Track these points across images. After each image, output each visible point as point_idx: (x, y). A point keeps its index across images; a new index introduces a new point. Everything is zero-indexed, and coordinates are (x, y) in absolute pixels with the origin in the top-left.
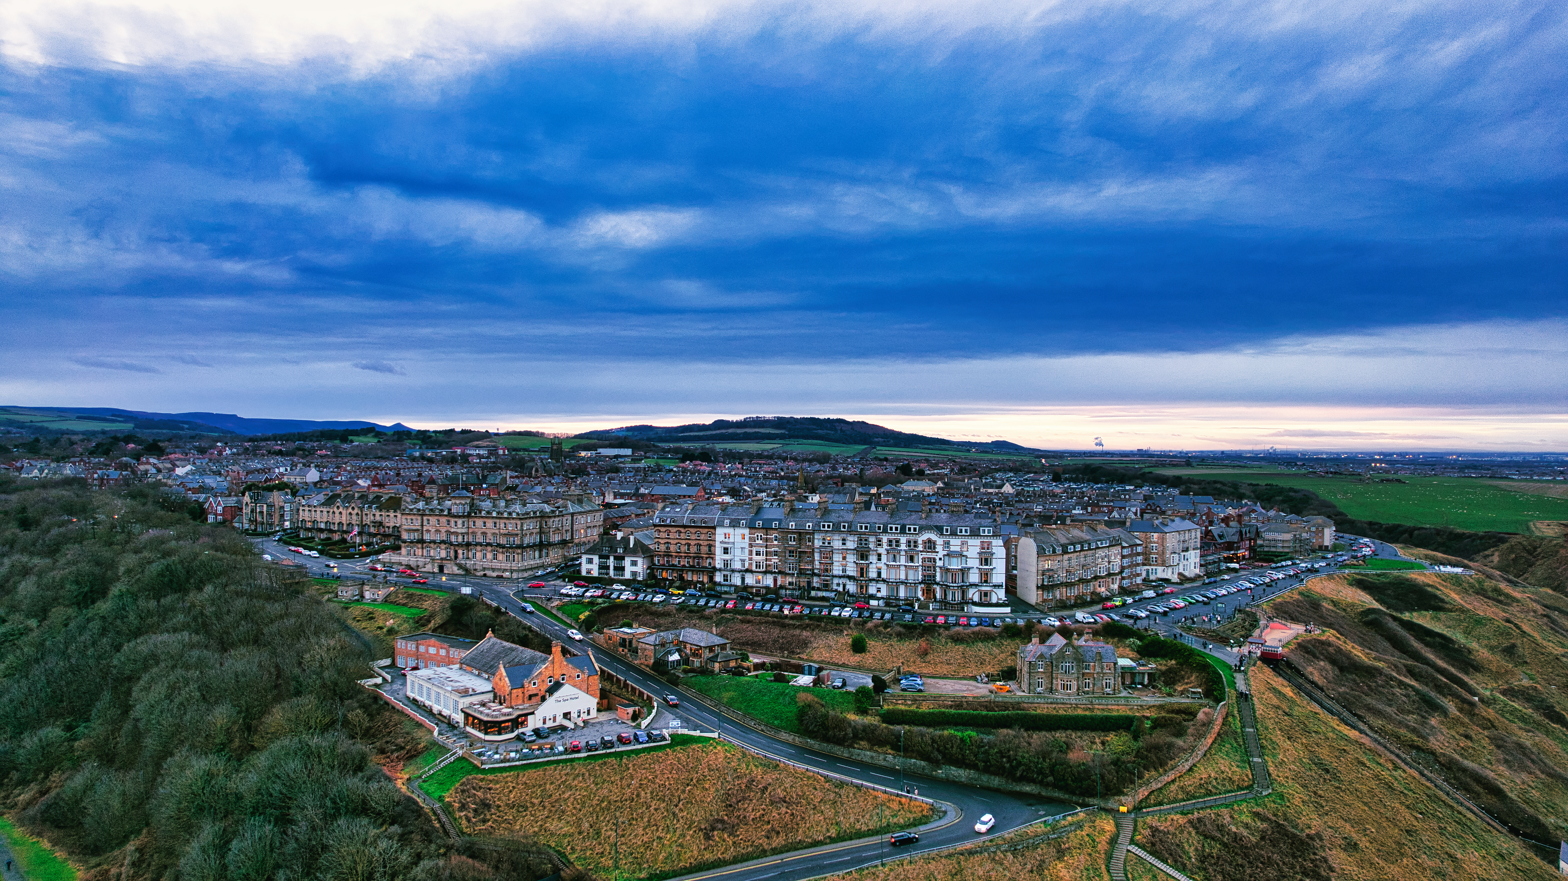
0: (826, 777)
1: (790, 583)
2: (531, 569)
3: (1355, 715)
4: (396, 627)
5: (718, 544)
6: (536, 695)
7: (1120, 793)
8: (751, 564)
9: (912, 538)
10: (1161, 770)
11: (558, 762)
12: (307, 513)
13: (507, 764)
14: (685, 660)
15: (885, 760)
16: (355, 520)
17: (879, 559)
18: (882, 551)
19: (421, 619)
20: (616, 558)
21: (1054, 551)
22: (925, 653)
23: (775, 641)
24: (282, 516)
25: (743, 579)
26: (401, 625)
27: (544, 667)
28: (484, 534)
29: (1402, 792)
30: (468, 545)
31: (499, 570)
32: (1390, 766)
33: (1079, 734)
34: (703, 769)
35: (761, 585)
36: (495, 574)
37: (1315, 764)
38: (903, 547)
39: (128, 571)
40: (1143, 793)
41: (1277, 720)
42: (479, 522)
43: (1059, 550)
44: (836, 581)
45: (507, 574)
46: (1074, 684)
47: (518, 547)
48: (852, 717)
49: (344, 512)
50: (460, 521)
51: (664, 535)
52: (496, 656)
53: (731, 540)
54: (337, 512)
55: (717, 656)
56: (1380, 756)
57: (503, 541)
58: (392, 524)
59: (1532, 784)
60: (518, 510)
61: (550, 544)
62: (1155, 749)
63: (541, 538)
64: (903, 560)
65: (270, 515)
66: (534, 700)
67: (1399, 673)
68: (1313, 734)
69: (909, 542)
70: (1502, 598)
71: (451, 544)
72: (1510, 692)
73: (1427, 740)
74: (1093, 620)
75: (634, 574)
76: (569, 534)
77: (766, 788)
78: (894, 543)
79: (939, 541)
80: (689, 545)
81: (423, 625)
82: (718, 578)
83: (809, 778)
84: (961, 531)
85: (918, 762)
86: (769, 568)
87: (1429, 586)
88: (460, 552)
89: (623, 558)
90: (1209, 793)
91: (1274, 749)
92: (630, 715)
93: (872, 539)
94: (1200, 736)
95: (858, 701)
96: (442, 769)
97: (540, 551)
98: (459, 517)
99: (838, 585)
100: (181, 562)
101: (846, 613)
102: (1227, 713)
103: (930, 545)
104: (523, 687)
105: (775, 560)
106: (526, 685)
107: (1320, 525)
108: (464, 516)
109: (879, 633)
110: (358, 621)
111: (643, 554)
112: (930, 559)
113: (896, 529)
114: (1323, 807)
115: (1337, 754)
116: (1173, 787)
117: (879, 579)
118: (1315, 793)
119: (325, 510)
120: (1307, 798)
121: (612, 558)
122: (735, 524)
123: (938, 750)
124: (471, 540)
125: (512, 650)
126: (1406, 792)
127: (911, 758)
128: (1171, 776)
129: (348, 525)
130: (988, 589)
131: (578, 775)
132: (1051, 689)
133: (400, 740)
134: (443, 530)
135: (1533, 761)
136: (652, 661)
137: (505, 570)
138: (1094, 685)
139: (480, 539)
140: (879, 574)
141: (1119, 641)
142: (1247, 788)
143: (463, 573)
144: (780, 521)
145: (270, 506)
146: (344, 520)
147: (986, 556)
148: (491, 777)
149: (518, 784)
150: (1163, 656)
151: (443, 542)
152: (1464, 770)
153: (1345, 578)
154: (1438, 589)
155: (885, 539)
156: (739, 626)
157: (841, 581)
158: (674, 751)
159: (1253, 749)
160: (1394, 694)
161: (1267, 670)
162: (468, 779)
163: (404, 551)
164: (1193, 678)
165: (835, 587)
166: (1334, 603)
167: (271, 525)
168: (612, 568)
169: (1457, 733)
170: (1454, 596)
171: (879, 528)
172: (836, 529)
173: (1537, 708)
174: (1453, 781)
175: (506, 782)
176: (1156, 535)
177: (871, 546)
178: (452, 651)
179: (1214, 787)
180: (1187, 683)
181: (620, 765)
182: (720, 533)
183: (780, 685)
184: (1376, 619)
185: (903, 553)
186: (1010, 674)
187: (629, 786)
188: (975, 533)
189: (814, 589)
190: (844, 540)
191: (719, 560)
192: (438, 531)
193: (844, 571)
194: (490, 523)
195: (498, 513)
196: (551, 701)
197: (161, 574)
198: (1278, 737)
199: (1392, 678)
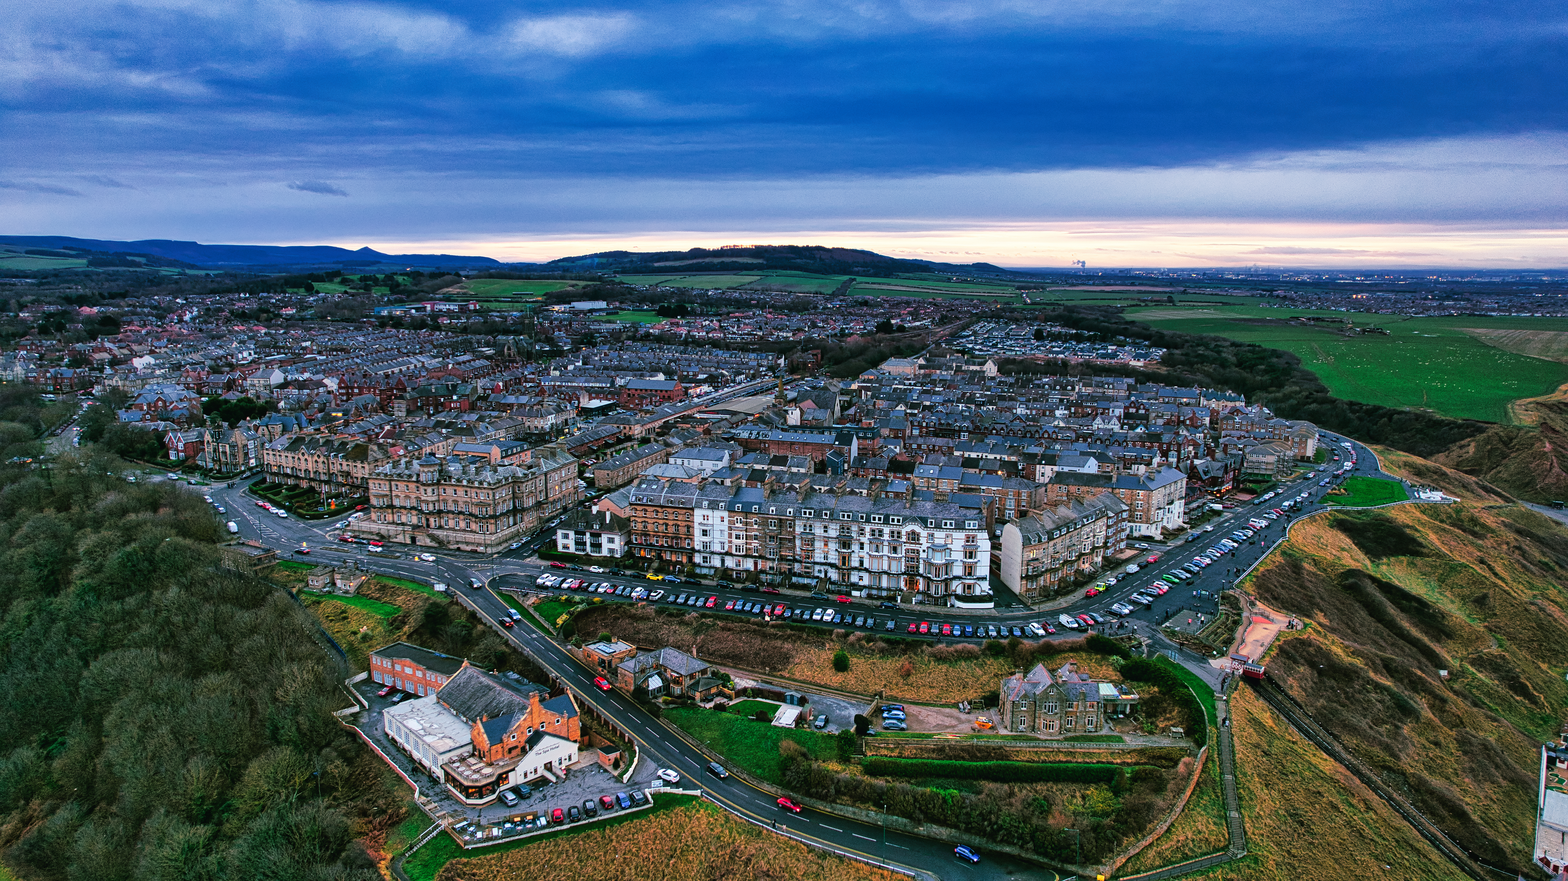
0: (808, 846)
1: (771, 568)
2: (506, 541)
3: (1331, 734)
4: (370, 632)
5: (696, 525)
6: (516, 747)
7: (1098, 862)
8: (730, 547)
9: (895, 529)
10: (1140, 836)
11: (541, 837)
12: (271, 457)
13: (490, 843)
14: (666, 689)
15: (867, 816)
16: (321, 468)
17: (862, 548)
18: (865, 540)
19: (395, 620)
20: (592, 535)
21: (1040, 541)
22: (908, 674)
23: (757, 654)
24: (246, 454)
25: (723, 561)
26: (375, 628)
27: (523, 718)
28: (456, 502)
29: (1372, 840)
30: (440, 512)
31: (473, 544)
32: (1362, 806)
33: (1060, 786)
34: (686, 836)
35: (741, 568)
36: (469, 548)
37: (1291, 816)
38: (886, 537)
39: (89, 553)
40: (1120, 860)
41: (1256, 762)
42: (450, 491)
43: (1044, 538)
44: (817, 568)
45: (481, 549)
46: (1057, 723)
47: (491, 517)
48: (833, 766)
49: (310, 459)
50: (429, 490)
51: (642, 514)
52: (474, 694)
53: (710, 522)
54: (303, 458)
55: (698, 683)
56: (1353, 795)
57: (475, 511)
58: (360, 475)
59: (1494, 797)
60: (489, 479)
61: (523, 510)
62: (1135, 811)
63: (514, 503)
64: (886, 550)
65: (234, 455)
66: (514, 753)
67: (1376, 671)
68: (1290, 777)
69: (893, 532)
70: (1477, 529)
71: (421, 511)
72: (1480, 662)
73: (1397, 758)
74: (1076, 625)
75: (611, 551)
76: (543, 494)
77: (749, 860)
78: (877, 533)
79: (924, 533)
80: (667, 525)
81: (398, 628)
82: (698, 559)
83: (792, 847)
84: (946, 524)
85: (900, 819)
86: (749, 553)
87: (1408, 526)
88: (432, 520)
89: (600, 535)
90: (1186, 857)
91: (1251, 799)
92: (612, 761)
93: (854, 528)
94: (1180, 791)
95: (841, 748)
96: (424, 846)
97: (515, 516)
98: (429, 485)
99: (820, 571)
100: (142, 549)
101: (829, 615)
102: (1207, 758)
103: (914, 537)
104: (501, 741)
105: (755, 544)
106: (505, 740)
107: (1303, 436)
108: (433, 484)
109: (862, 647)
110: (331, 621)
111: (620, 530)
112: (913, 551)
113: (880, 519)
114: (1295, 868)
115: (1312, 799)
116: (1151, 853)
117: (861, 568)
118: (1289, 852)
119: (290, 455)
120: (1280, 860)
121: (588, 535)
122: (714, 506)
123: (920, 809)
124: (442, 508)
125: (489, 688)
126: (1376, 838)
127: (894, 814)
128: (1149, 839)
129: (315, 472)
130: (972, 582)
131: (561, 853)
132: (1034, 726)
133: (381, 802)
134: (413, 496)
135: (1497, 767)
136: (632, 688)
137: (479, 545)
138: (1076, 722)
139: (452, 508)
140: (862, 563)
141: (1103, 659)
142: (1223, 849)
143: (436, 545)
144: (760, 504)
145: (232, 446)
146: (310, 467)
147: (971, 549)
148: (474, 860)
149: (502, 867)
150: (1146, 681)
151: (413, 508)
152: (1432, 792)
153: (1327, 518)
154: (1416, 530)
155: (868, 528)
156: (719, 634)
157: (822, 568)
158: (657, 817)
159: (1232, 803)
160: (1369, 701)
161: (1249, 692)
162: (452, 864)
163: (374, 516)
164: (1174, 714)
165: (817, 574)
166: (1316, 563)
167: (235, 465)
168: (588, 544)
169: (1427, 739)
170: (1432, 538)
171: (862, 517)
172: (818, 515)
173: (1502, 679)
174: (1420, 804)
175: (491, 866)
176: (1141, 492)
177: (854, 535)
178: (429, 674)
179: (1191, 850)
180: (1168, 719)
181: (603, 837)
182: (698, 515)
183: (761, 726)
184: (1356, 583)
185: (886, 543)
186: (991, 701)
187: (613, 861)
188: (960, 527)
189: (795, 574)
190: (825, 527)
191: (698, 541)
192: (407, 497)
193: (826, 558)
194: (461, 492)
195: (469, 481)
196: (531, 755)
197: (123, 565)
198: (1256, 785)
199: (1369, 681)
